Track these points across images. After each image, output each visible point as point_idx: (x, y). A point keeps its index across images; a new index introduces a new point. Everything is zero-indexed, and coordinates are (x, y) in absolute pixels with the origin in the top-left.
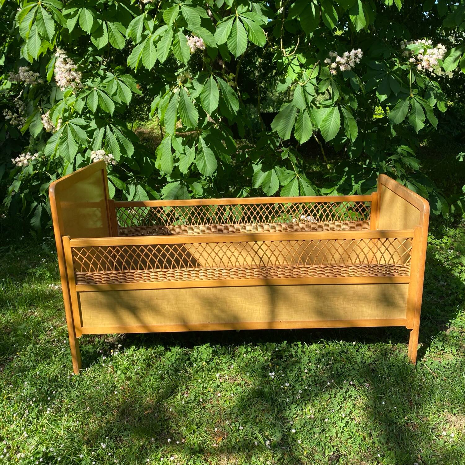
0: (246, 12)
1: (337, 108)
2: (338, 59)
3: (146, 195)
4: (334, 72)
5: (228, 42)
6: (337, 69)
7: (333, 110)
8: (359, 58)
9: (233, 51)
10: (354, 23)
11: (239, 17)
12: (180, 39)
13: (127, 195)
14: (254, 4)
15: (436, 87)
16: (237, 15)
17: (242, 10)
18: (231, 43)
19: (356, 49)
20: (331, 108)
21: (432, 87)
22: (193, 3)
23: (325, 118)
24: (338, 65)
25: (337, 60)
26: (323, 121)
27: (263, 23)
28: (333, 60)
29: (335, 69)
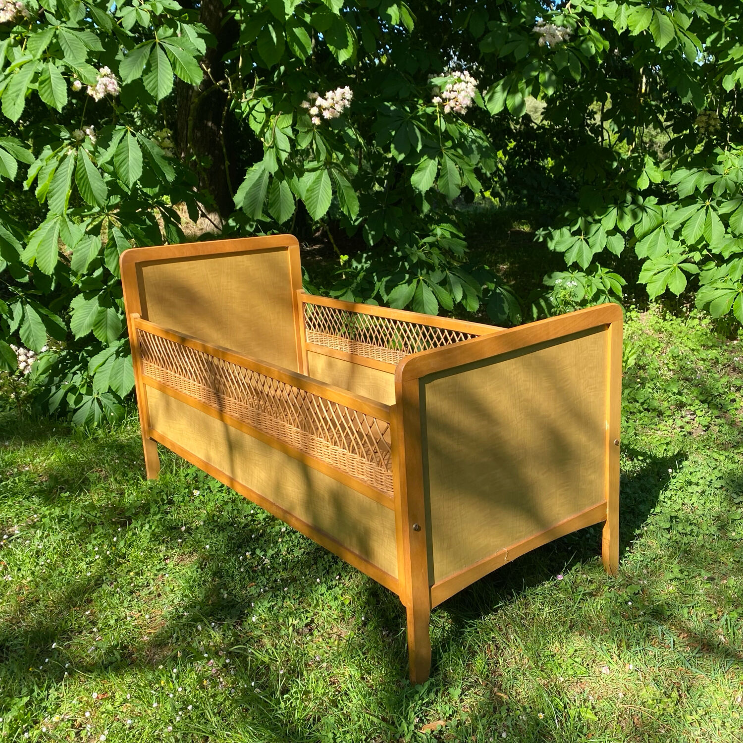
0: (171, 37)
1: (326, 171)
2: (319, 101)
3: (41, 321)
4: (316, 121)
5: (144, 78)
6: (320, 115)
7: (321, 175)
8: (348, 100)
9: (152, 91)
10: (333, 53)
11: (159, 44)
12: (52, 75)
13: (9, 320)
14: (184, 25)
15: (480, 138)
16: (157, 41)
17: (165, 33)
18: (148, 80)
19: (343, 87)
20: (318, 172)
21: (474, 137)
22: (80, 25)
23: (310, 187)
24: (320, 110)
25: (317, 103)
26: (308, 191)
27: (198, 53)
28: (313, 103)
29: (317, 116)
